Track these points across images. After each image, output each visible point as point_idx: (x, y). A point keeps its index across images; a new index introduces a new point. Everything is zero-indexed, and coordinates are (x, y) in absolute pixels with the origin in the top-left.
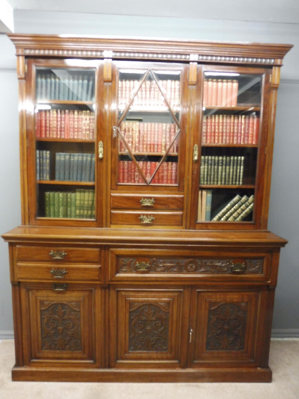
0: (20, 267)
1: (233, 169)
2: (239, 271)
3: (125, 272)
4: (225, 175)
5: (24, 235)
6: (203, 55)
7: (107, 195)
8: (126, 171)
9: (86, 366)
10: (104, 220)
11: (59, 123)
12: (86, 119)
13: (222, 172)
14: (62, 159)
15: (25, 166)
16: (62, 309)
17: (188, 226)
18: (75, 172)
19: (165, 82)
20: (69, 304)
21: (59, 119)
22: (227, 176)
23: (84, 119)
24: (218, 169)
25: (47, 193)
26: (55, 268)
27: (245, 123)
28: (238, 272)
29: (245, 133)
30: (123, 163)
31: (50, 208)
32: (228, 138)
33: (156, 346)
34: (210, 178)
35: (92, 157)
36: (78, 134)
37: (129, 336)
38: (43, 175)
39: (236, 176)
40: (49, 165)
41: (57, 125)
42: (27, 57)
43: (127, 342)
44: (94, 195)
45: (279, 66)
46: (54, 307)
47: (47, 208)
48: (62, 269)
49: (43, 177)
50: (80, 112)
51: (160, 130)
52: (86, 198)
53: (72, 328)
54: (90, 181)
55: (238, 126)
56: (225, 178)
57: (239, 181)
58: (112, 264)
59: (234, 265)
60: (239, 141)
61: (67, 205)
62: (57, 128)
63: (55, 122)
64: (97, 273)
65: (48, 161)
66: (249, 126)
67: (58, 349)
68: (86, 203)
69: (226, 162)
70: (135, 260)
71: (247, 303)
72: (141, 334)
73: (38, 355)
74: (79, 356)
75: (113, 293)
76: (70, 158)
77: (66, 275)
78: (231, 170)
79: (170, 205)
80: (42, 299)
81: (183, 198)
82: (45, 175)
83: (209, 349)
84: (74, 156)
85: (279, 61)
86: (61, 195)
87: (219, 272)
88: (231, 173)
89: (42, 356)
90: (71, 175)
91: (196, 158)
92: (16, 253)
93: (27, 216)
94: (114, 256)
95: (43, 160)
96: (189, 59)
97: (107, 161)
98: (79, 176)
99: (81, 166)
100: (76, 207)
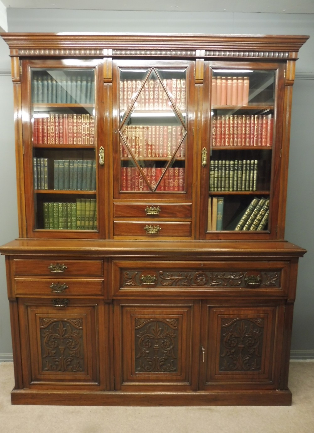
0: (18, 282)
1: (246, 174)
2: (254, 284)
3: (130, 286)
4: (237, 181)
5: (22, 248)
6: (210, 51)
7: (109, 204)
8: (129, 178)
9: (90, 388)
10: (107, 231)
11: (57, 128)
12: (86, 124)
13: (233, 178)
14: (61, 166)
15: (22, 175)
16: (63, 328)
17: (197, 236)
18: (75, 181)
19: (169, 81)
20: (70, 322)
21: (57, 124)
22: (239, 182)
23: (84, 124)
24: (229, 174)
25: (46, 204)
26: (55, 283)
27: (258, 123)
28: (252, 285)
29: (257, 135)
30: (127, 170)
31: (49, 220)
32: (239, 140)
33: (164, 366)
34: (221, 184)
35: (92, 164)
36: (77, 139)
37: (136, 355)
38: (41, 185)
39: (249, 181)
40: (47, 172)
41: (55, 131)
42: (21, 58)
43: (134, 363)
44: (96, 204)
45: (295, 60)
46: (55, 324)
47: (46, 220)
48: (63, 283)
49: (41, 187)
50: (79, 116)
51: (165, 133)
52: (87, 208)
53: (74, 348)
54: (91, 189)
55: (250, 127)
56: (237, 184)
57: (253, 187)
58: (115, 277)
59: (248, 277)
60: (252, 143)
61: (67, 216)
62: (55, 134)
63: (53, 127)
64: (100, 287)
65: (46, 169)
66: (262, 127)
67: (60, 370)
68: (87, 213)
69: (238, 167)
70: (140, 273)
71: (263, 319)
72: (148, 353)
73: (39, 376)
74: (83, 377)
75: (117, 309)
76: (69, 165)
77: (67, 290)
78: (244, 175)
79: (178, 213)
80: (41, 316)
81: (191, 206)
82: (43, 184)
83: (222, 370)
84: (73, 163)
85: (293, 55)
86: (60, 205)
87: (232, 285)
88: (244, 179)
89: (42, 378)
90: (71, 184)
91: (204, 162)
92: (14, 267)
93: (25, 228)
94: (118, 269)
95: (40, 168)
96: (195, 55)
97: (109, 167)
98: (79, 185)
99: (82, 173)
100: (77, 218)
